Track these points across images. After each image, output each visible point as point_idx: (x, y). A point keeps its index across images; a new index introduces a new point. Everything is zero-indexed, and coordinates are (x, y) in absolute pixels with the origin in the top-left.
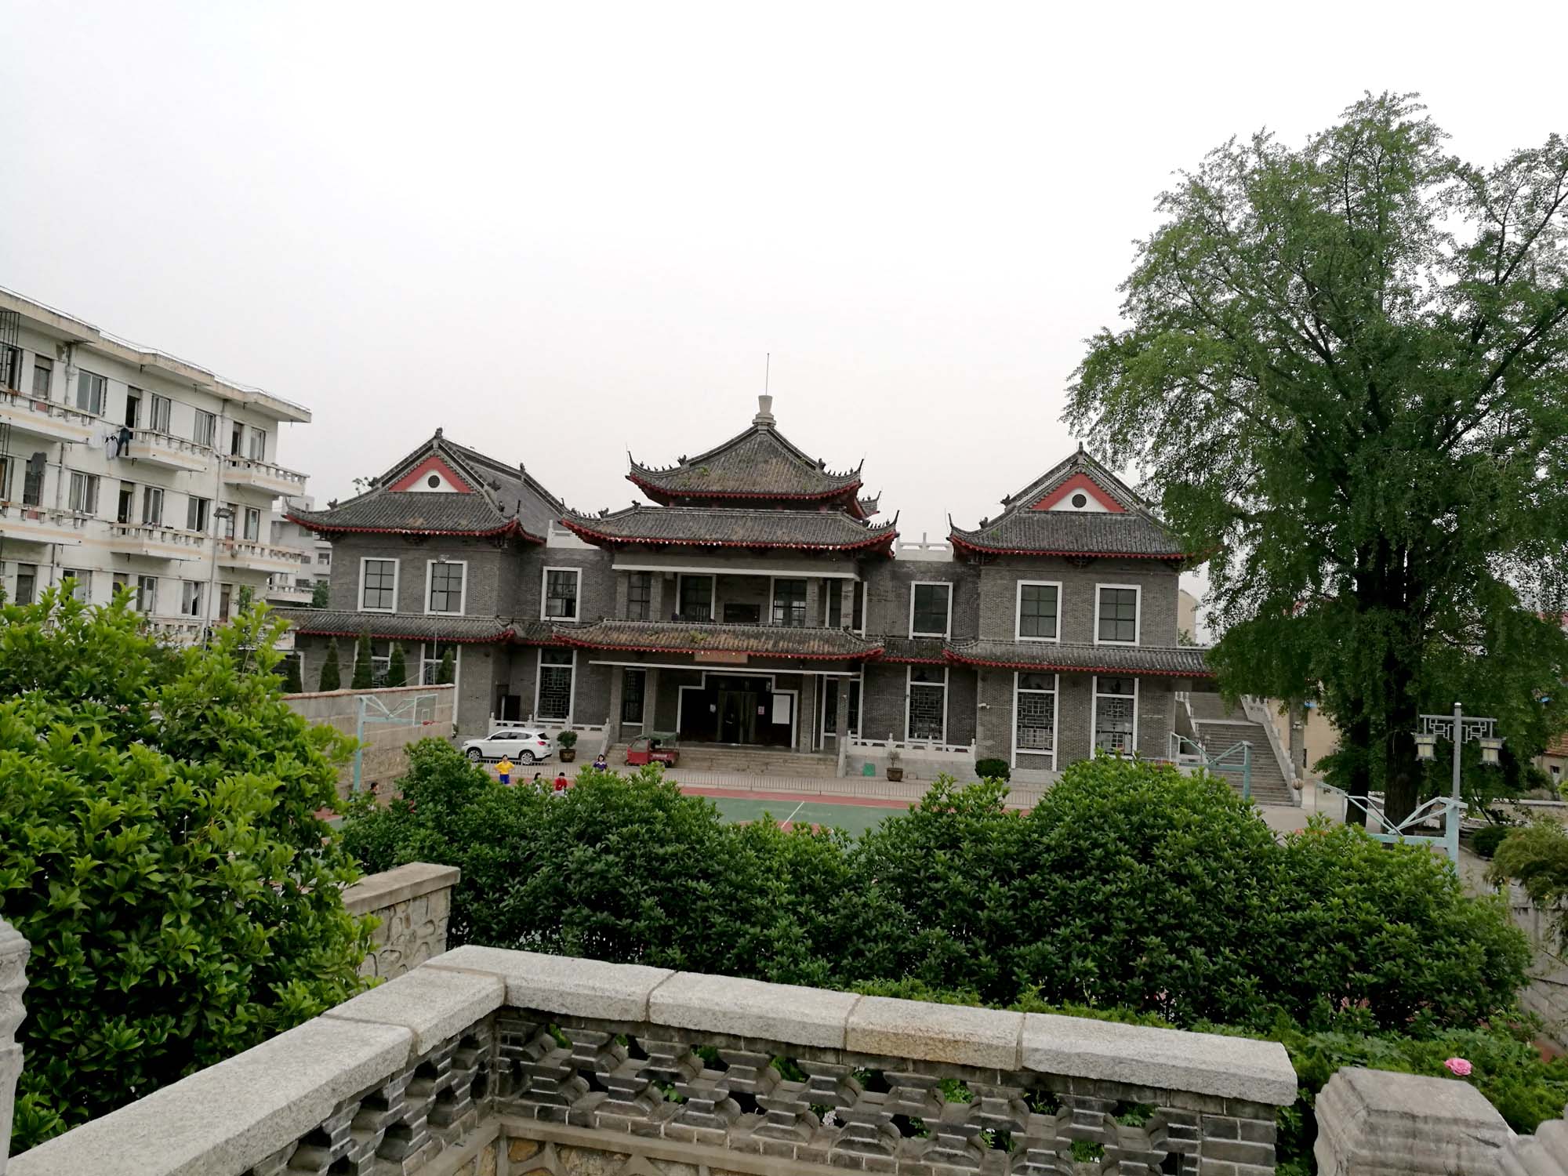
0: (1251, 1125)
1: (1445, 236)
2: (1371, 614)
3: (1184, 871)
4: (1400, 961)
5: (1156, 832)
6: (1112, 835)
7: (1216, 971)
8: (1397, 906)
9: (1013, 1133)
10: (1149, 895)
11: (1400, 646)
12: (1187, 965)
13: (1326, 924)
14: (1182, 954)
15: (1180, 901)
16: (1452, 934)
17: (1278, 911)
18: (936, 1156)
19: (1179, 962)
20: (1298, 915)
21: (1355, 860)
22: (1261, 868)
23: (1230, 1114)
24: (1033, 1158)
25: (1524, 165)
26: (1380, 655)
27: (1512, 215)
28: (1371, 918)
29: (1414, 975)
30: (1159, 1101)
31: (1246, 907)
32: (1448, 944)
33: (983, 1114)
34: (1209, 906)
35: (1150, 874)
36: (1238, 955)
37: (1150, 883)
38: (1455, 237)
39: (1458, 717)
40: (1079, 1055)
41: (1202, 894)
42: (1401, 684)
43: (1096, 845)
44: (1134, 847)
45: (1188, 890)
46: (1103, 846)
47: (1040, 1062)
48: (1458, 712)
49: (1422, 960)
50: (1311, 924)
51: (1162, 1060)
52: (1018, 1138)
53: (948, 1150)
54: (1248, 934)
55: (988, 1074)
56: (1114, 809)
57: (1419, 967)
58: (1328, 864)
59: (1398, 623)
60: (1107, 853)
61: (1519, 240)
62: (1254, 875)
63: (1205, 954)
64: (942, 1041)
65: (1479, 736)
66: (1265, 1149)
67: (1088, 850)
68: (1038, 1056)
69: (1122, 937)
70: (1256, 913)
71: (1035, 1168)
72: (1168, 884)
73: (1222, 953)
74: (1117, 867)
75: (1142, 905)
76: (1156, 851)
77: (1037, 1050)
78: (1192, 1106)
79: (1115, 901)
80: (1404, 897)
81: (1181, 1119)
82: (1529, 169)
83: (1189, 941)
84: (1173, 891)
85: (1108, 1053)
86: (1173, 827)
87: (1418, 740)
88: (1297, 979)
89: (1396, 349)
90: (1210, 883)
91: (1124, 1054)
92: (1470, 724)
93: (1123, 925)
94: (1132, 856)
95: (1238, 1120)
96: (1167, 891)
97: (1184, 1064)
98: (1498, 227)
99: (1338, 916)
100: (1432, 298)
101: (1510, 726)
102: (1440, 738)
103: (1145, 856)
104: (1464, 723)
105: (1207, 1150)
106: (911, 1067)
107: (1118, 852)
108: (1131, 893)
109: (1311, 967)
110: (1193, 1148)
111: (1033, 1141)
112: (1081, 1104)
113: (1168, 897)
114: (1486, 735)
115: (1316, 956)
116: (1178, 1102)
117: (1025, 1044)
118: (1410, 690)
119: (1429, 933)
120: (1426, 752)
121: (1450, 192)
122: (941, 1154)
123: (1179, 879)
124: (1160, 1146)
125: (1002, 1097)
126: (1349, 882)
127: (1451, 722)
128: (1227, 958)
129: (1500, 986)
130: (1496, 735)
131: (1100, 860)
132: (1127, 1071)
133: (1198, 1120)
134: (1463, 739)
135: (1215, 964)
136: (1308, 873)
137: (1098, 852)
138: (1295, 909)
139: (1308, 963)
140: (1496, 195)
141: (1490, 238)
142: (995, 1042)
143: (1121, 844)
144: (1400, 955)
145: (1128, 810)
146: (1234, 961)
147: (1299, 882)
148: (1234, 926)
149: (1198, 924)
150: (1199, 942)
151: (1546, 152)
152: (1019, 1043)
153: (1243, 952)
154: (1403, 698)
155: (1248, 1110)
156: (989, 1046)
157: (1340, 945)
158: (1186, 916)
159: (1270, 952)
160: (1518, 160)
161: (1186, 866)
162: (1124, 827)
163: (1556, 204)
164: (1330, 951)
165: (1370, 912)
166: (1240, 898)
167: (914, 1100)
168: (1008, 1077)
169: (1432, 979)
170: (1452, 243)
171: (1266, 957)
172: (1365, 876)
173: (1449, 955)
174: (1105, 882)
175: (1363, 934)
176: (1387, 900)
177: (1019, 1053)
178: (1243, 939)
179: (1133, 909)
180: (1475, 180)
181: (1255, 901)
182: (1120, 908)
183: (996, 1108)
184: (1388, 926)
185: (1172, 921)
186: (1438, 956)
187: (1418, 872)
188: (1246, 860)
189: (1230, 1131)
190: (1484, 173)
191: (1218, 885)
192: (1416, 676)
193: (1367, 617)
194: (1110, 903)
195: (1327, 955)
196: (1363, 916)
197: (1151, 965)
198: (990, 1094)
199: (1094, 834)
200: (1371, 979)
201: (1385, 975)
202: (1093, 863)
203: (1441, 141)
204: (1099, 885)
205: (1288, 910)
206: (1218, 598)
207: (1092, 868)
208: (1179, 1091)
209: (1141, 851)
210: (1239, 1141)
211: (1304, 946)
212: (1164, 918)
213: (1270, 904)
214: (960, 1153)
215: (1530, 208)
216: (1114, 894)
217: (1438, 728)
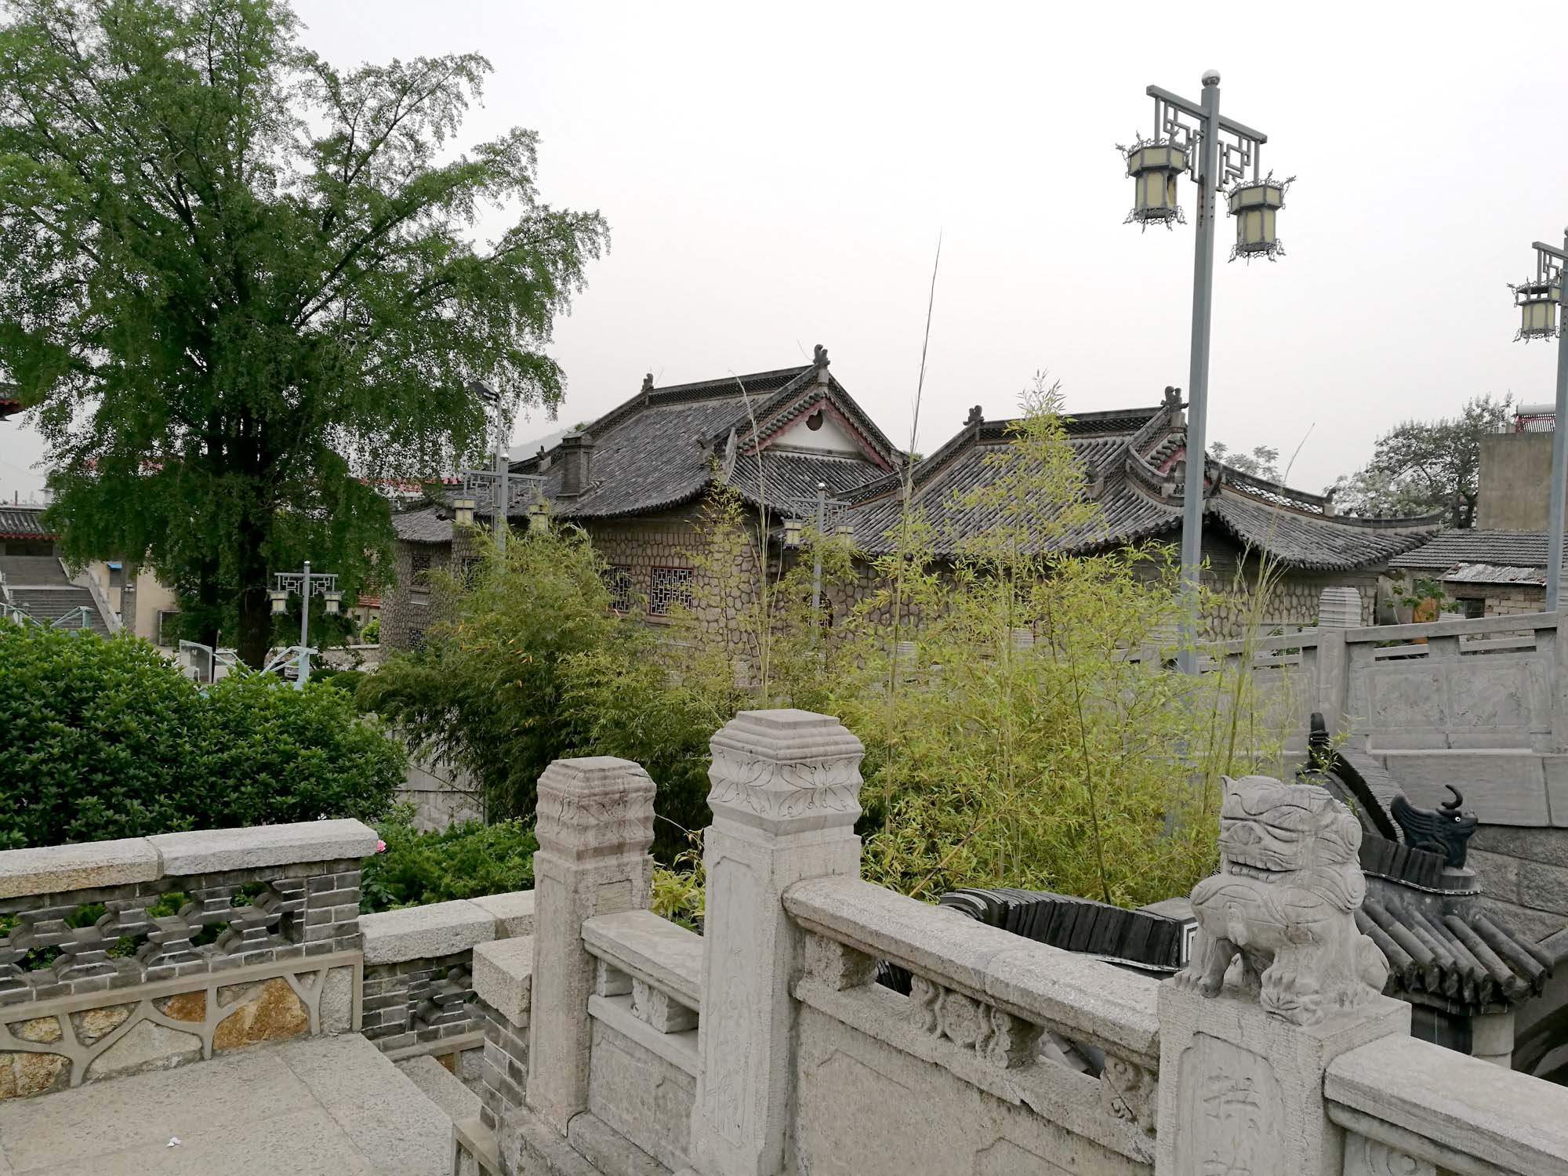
0: (343, 877)
1: (300, 123)
2: (229, 478)
3: (118, 729)
4: (313, 780)
5: (84, 694)
6: (37, 703)
7: (152, 818)
8: (309, 734)
9: (150, 934)
10: (80, 757)
11: (254, 510)
12: (123, 818)
13: (248, 759)
14: (119, 809)
15: (117, 757)
16: (351, 751)
17: (208, 753)
18: (75, 974)
19: (117, 817)
20: (225, 755)
21: (272, 700)
22: (189, 718)
23: (330, 872)
24: (170, 948)
25: (372, 79)
26: (236, 519)
27: (360, 120)
28: (288, 747)
29: (324, 789)
30: (276, 876)
31: (178, 754)
32: (350, 760)
33: (121, 926)
34: (144, 758)
35: (81, 736)
36: (172, 799)
37: (82, 746)
38: (310, 127)
39: (307, 574)
40: (214, 855)
41: (136, 749)
42: (255, 545)
43: (16, 715)
44: (59, 712)
45: (123, 746)
46: (26, 714)
47: (181, 867)
48: (307, 569)
49: (329, 776)
50: (236, 762)
51: (281, 844)
52: (154, 937)
53: (86, 965)
54: (182, 779)
55: (128, 889)
56: (36, 677)
57: (327, 782)
58: (248, 707)
59: (253, 488)
60: (32, 722)
61: (365, 146)
62: (183, 724)
63: (142, 804)
64: (85, 870)
65: (324, 590)
66: (353, 891)
67: (8, 721)
68: (178, 863)
69: (53, 802)
70: (189, 757)
71: (170, 957)
72: (101, 744)
73: (158, 801)
74: (44, 734)
75: (74, 768)
76: (87, 714)
77: (176, 859)
78: (301, 873)
79: (44, 768)
80: (314, 726)
81: (292, 886)
82: (376, 85)
83: (126, 795)
84: (107, 750)
85: (238, 848)
86: (103, 689)
87: (273, 596)
88: (226, 811)
89: (260, 225)
90: (144, 736)
91: (251, 846)
92: (316, 579)
93: (54, 790)
94: (60, 722)
95: (335, 875)
96: (100, 750)
97: (298, 843)
98: (349, 131)
99: (260, 750)
100: (294, 183)
101: (347, 581)
102: (291, 593)
103: (75, 720)
104: (312, 579)
105: (311, 903)
106: (47, 901)
107: (44, 719)
108: (63, 757)
109: (238, 798)
110: (301, 904)
111: (169, 936)
112: (211, 895)
113: (103, 755)
114: (329, 589)
115: (243, 789)
116: (291, 874)
117: (165, 856)
118: (264, 550)
119: (336, 753)
120: (279, 607)
121: (309, 84)
122: (79, 971)
123: (112, 737)
124: (276, 910)
125: (139, 907)
126: (267, 721)
127: (301, 579)
128: (162, 805)
129: (384, 787)
130: (338, 589)
131: (24, 729)
132: (254, 859)
133: (305, 884)
134: (311, 593)
135: (151, 812)
136: (231, 717)
137: (21, 722)
138: (221, 750)
139: (234, 796)
140: (348, 99)
141: (342, 138)
142: (138, 860)
143: (46, 711)
144: (311, 775)
145: (51, 677)
146: (169, 806)
147: (225, 726)
148: (167, 773)
149: (134, 777)
150: (133, 794)
151: (390, 74)
152: (160, 856)
153: (177, 796)
154: (256, 557)
155: (342, 866)
156: (133, 865)
157: (263, 776)
158: (121, 771)
159: (204, 792)
160: (368, 73)
161: (119, 724)
162: (48, 693)
163: (396, 121)
164: (255, 781)
165: (287, 743)
166: (174, 747)
167: (52, 931)
168: (147, 888)
169: (339, 789)
170: (307, 132)
171: (199, 796)
172: (281, 713)
173: (350, 768)
174: (30, 751)
175: (282, 762)
176: (300, 731)
177: (161, 865)
178: (178, 783)
179: (65, 773)
180: (332, 80)
181: (188, 747)
182: (50, 774)
183: (135, 917)
184: (303, 752)
185: (108, 778)
186: (342, 770)
187: (325, 703)
188: (175, 711)
189: (329, 885)
190: (340, 76)
191: (152, 738)
192: (267, 538)
193: (223, 481)
194: (40, 771)
195: (252, 785)
196: (282, 747)
197: (87, 825)
198: (130, 907)
199: (14, 704)
200: (291, 800)
201: (301, 794)
202: (15, 733)
203: (297, 28)
204: (23, 755)
205: (217, 752)
206: (61, 456)
207: (15, 738)
208: (294, 864)
209: (71, 717)
210: (335, 891)
211: (231, 782)
212: (99, 777)
213: (200, 748)
214: (97, 964)
215: (376, 120)
216: (43, 761)
217: (291, 584)
